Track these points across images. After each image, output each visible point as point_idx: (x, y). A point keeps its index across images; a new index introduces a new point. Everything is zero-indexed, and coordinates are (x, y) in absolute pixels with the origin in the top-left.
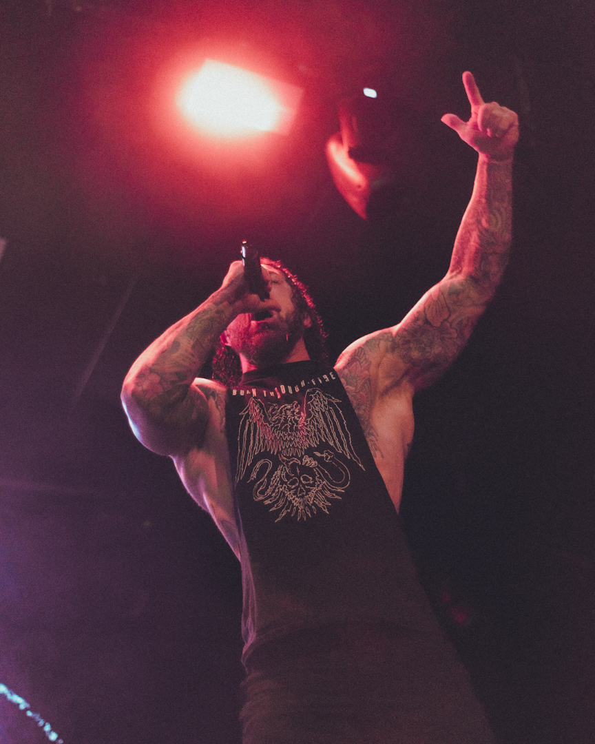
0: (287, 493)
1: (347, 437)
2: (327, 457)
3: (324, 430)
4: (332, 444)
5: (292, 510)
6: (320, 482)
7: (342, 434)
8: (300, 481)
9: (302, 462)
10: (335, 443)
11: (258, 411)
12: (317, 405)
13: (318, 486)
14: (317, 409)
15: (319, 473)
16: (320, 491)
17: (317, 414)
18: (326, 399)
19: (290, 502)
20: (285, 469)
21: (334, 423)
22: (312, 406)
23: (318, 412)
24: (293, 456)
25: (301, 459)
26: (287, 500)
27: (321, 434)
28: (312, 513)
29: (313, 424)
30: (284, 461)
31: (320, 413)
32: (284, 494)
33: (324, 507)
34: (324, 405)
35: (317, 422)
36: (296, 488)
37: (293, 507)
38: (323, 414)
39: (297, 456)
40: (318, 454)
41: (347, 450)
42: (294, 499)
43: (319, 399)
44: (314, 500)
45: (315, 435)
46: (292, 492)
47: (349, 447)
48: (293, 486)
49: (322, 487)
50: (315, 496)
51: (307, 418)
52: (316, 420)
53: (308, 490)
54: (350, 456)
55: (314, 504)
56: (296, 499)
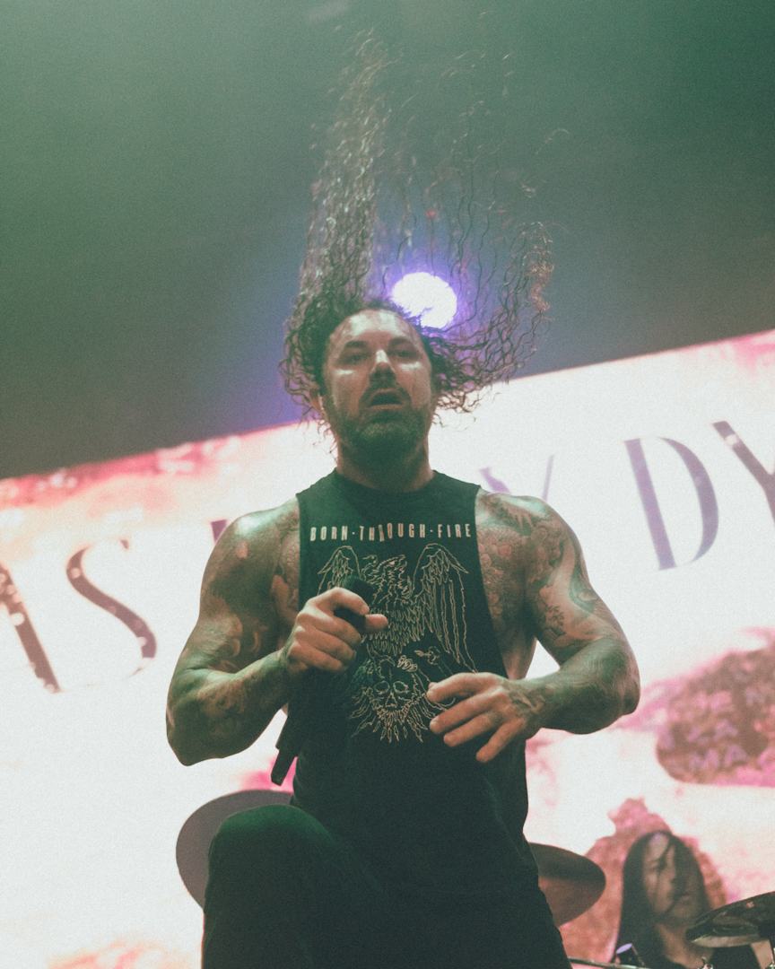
0: (372, 701)
1: (461, 631)
2: (431, 658)
3: (434, 616)
4: (440, 637)
5: (374, 724)
6: (418, 692)
7: (456, 625)
8: (392, 688)
9: (397, 663)
10: (443, 638)
11: (346, 572)
12: (432, 574)
13: (415, 699)
14: (432, 580)
15: (418, 681)
16: (417, 706)
17: (429, 587)
18: (449, 562)
19: (375, 712)
20: (373, 666)
21: (449, 605)
22: (425, 575)
23: (431, 585)
24: (386, 653)
25: (396, 660)
26: (370, 708)
27: (429, 620)
28: (401, 736)
29: (421, 604)
30: (373, 655)
31: (434, 587)
32: (368, 700)
33: (418, 732)
34: (444, 574)
35: (428, 601)
36: (386, 695)
37: (377, 719)
38: (438, 588)
39: (391, 654)
40: (420, 653)
41: (457, 649)
42: (380, 710)
43: (439, 562)
44: (407, 717)
45: (420, 622)
46: (378, 699)
47: (461, 647)
48: (381, 693)
49: (420, 701)
50: (409, 714)
51: (415, 592)
52: (427, 598)
53: (401, 703)
54: (460, 658)
55: (406, 724)
56: (383, 710)
